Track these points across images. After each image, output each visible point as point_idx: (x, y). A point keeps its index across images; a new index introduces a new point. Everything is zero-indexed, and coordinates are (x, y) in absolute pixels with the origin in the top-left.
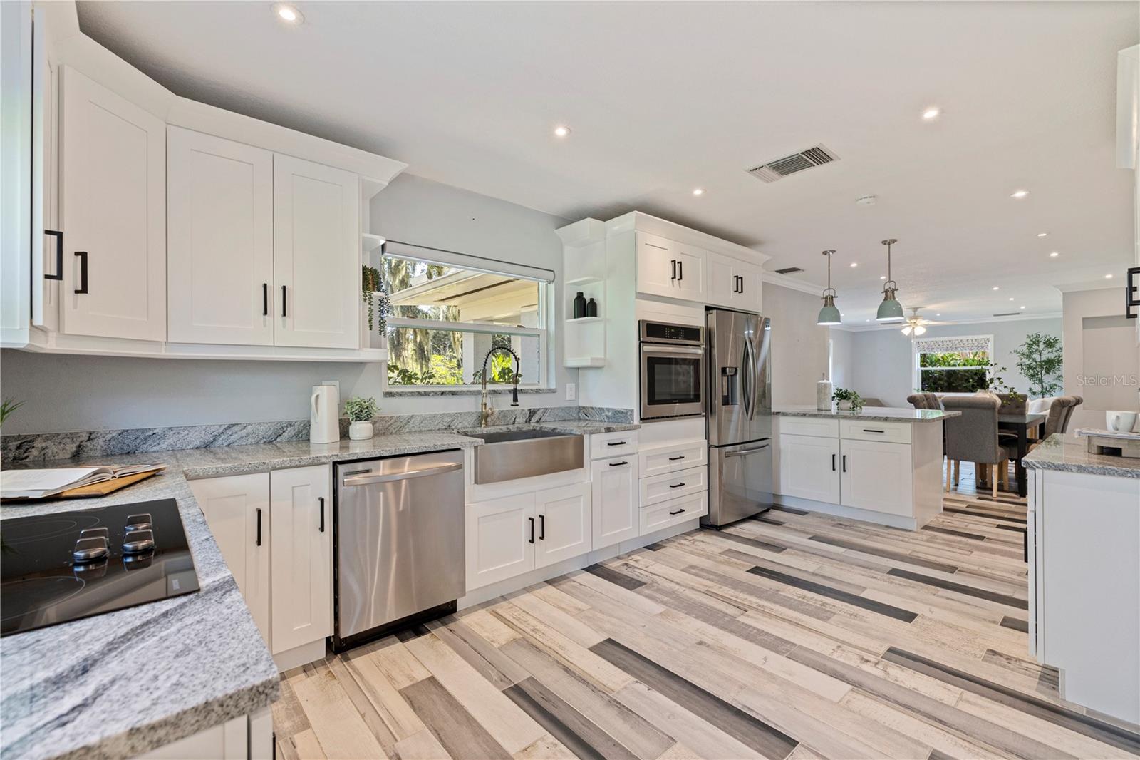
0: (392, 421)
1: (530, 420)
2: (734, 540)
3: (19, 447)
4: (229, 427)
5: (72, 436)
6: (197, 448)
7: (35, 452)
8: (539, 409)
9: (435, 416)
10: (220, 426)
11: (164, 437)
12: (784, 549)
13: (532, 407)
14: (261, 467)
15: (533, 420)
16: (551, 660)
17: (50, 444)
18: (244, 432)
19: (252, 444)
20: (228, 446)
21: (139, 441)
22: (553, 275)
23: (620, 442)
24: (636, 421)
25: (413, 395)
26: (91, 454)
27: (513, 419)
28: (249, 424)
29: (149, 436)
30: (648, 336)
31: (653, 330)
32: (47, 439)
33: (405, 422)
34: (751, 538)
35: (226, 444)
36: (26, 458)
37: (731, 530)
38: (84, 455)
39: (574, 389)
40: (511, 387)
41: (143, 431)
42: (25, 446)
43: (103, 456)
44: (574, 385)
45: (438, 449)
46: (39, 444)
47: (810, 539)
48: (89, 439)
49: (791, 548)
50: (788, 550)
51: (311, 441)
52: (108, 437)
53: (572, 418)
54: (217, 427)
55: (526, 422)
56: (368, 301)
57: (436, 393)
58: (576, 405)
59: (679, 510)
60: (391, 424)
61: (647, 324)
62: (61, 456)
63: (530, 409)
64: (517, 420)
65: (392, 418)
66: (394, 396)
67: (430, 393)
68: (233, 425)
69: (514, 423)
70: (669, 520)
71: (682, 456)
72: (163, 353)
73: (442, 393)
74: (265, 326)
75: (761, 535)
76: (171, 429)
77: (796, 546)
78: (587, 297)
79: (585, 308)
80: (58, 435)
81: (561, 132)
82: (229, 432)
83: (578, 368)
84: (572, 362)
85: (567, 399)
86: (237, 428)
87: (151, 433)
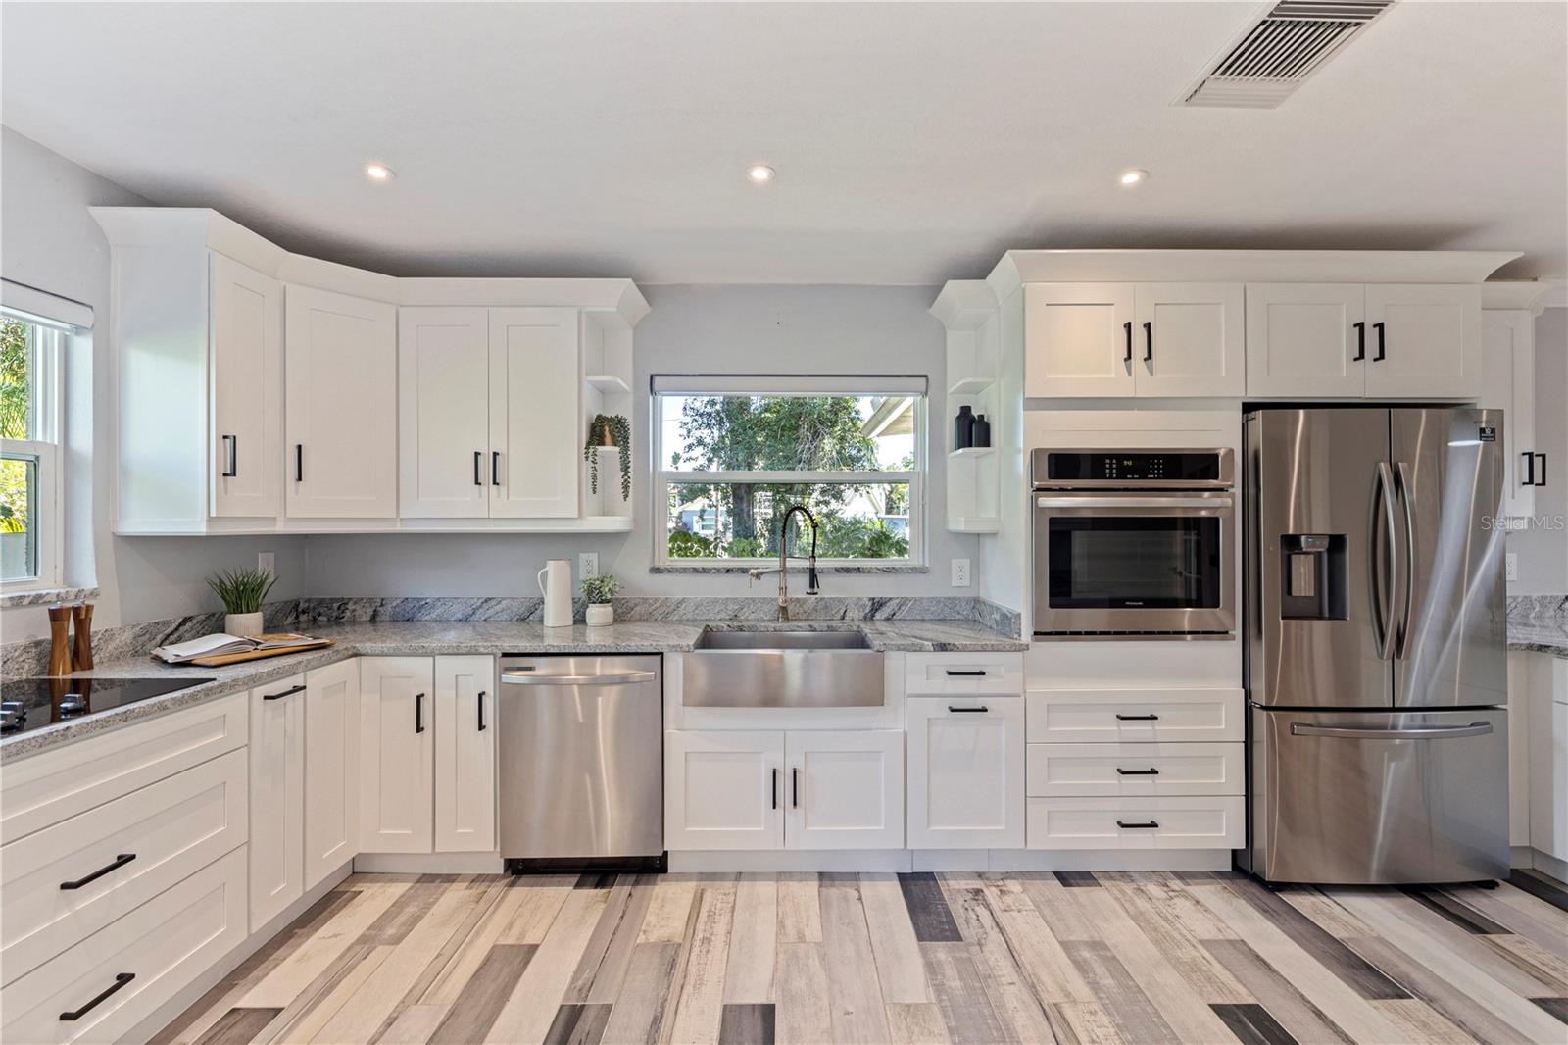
0: (658, 604)
1: (873, 616)
2: (1281, 926)
3: (339, 608)
4: (486, 601)
5: (371, 600)
6: (460, 620)
7: (348, 613)
8: (890, 599)
9: (715, 601)
10: (479, 599)
11: (434, 606)
12: (1402, 996)
13: (877, 595)
14: (421, 651)
15: (878, 616)
16: (662, 994)
17: (357, 607)
18: (498, 608)
19: (506, 620)
20: (485, 620)
21: (415, 609)
22: (925, 383)
23: (978, 671)
24: (1026, 635)
25: (686, 572)
26: (383, 617)
27: (842, 611)
28: (504, 599)
29: (422, 605)
30: (1050, 477)
31: (1064, 466)
32: (355, 603)
33: (673, 607)
34: (1338, 933)
35: (483, 618)
36: (343, 617)
37: (1302, 902)
38: (378, 619)
39: (967, 569)
40: (807, 564)
41: (419, 600)
42: (343, 608)
43: (390, 621)
44: (966, 562)
45: (622, 651)
46: (351, 606)
47: (1541, 1003)
48: (382, 605)
49: (1430, 1000)
50: (1414, 1003)
51: (545, 623)
52: (394, 604)
53: (958, 616)
54: (476, 600)
55: (865, 618)
56: (590, 459)
57: (719, 570)
58: (971, 594)
59: (1149, 823)
60: (656, 608)
61: (1050, 455)
62: (364, 618)
63: (873, 599)
64: (849, 614)
65: (656, 600)
66: (662, 573)
67: (711, 569)
68: (490, 599)
69: (843, 618)
70: (1116, 835)
71: (1156, 714)
72: (398, 528)
73: (728, 571)
74: (480, 496)
75: (1380, 940)
76: (439, 599)
77: (1453, 1005)
78: (975, 413)
79: (973, 430)
80: (362, 599)
81: (760, 174)
82: (486, 606)
83: (979, 535)
84: (958, 523)
85: (953, 585)
86: (493, 602)
87: (424, 602)
